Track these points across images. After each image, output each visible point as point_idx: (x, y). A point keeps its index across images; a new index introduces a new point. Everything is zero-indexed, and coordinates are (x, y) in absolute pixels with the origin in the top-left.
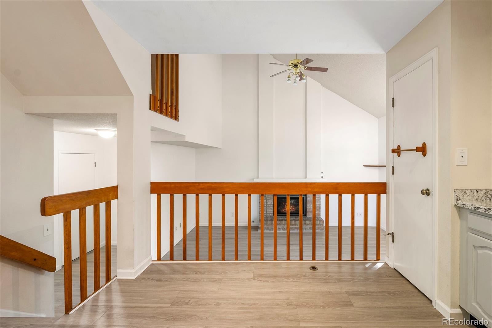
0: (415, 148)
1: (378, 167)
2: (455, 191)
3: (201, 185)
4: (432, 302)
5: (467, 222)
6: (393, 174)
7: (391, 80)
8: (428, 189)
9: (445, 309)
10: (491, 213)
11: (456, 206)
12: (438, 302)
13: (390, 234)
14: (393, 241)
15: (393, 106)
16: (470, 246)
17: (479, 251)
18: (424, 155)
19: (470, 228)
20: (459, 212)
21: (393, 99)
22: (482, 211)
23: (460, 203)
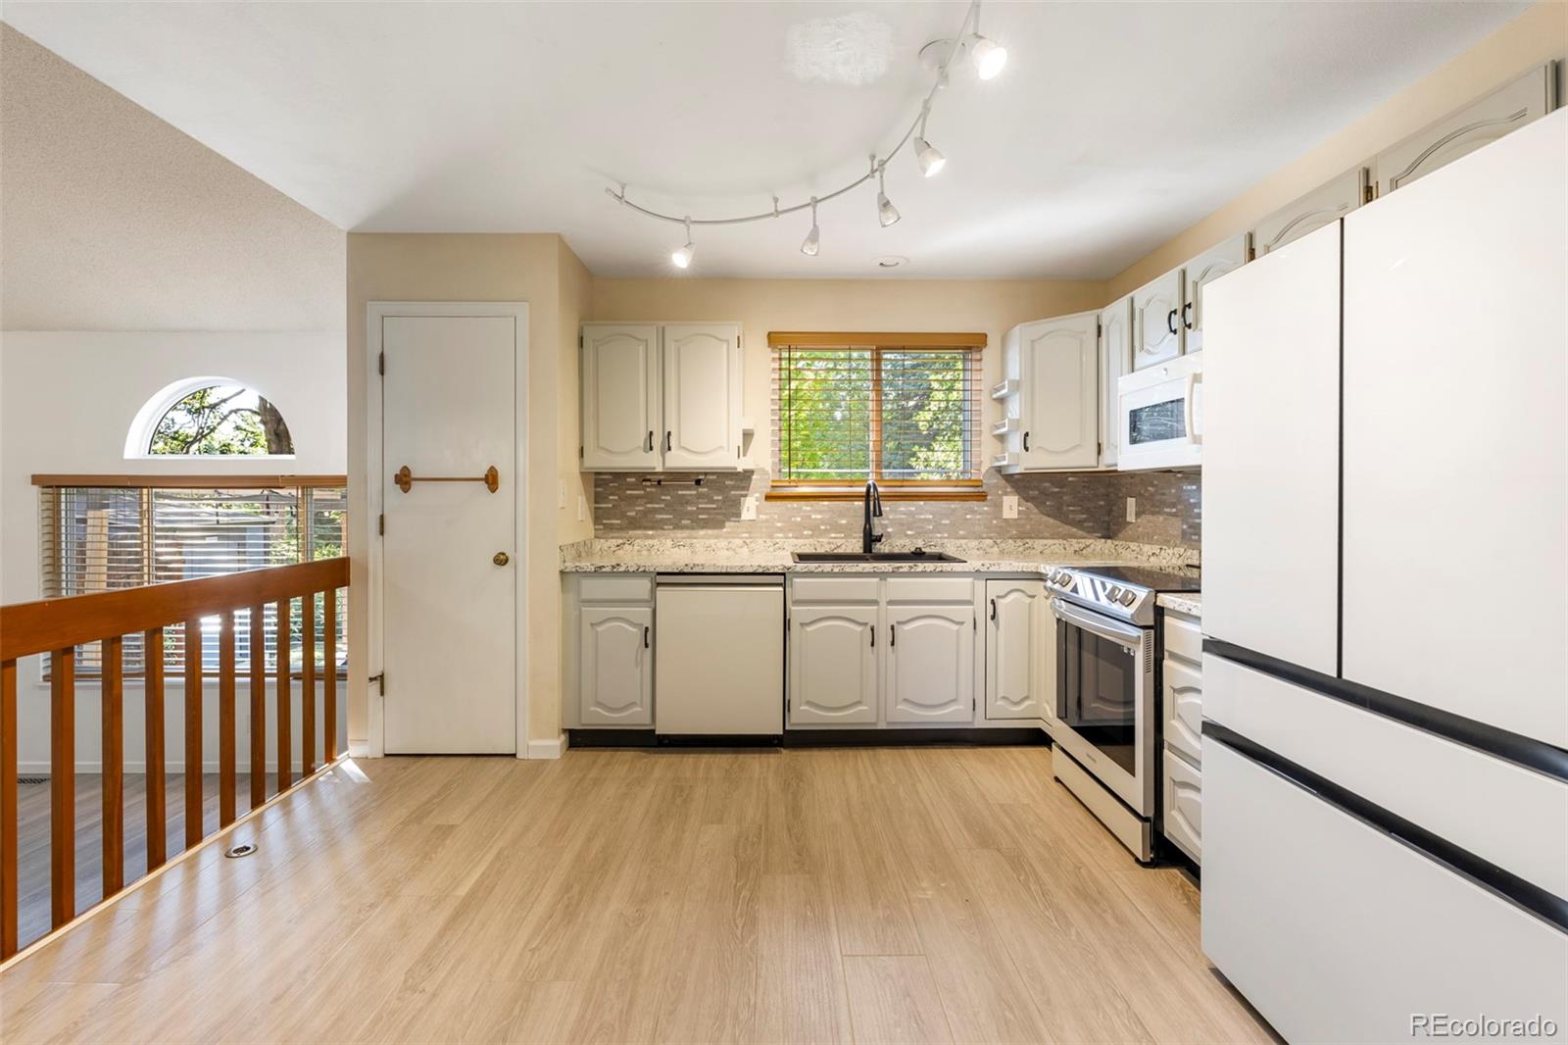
0: (481, 476)
2: (561, 550)
4: (514, 755)
5: (579, 593)
6: (382, 533)
7: (374, 309)
8: (503, 554)
9: (552, 746)
10: (622, 569)
11: (562, 573)
12: (532, 743)
13: (371, 679)
14: (382, 693)
15: (382, 373)
16: (586, 627)
17: (600, 629)
18: (493, 490)
19: (584, 601)
20: (562, 580)
21: (382, 357)
22: (608, 569)
23: (570, 566)
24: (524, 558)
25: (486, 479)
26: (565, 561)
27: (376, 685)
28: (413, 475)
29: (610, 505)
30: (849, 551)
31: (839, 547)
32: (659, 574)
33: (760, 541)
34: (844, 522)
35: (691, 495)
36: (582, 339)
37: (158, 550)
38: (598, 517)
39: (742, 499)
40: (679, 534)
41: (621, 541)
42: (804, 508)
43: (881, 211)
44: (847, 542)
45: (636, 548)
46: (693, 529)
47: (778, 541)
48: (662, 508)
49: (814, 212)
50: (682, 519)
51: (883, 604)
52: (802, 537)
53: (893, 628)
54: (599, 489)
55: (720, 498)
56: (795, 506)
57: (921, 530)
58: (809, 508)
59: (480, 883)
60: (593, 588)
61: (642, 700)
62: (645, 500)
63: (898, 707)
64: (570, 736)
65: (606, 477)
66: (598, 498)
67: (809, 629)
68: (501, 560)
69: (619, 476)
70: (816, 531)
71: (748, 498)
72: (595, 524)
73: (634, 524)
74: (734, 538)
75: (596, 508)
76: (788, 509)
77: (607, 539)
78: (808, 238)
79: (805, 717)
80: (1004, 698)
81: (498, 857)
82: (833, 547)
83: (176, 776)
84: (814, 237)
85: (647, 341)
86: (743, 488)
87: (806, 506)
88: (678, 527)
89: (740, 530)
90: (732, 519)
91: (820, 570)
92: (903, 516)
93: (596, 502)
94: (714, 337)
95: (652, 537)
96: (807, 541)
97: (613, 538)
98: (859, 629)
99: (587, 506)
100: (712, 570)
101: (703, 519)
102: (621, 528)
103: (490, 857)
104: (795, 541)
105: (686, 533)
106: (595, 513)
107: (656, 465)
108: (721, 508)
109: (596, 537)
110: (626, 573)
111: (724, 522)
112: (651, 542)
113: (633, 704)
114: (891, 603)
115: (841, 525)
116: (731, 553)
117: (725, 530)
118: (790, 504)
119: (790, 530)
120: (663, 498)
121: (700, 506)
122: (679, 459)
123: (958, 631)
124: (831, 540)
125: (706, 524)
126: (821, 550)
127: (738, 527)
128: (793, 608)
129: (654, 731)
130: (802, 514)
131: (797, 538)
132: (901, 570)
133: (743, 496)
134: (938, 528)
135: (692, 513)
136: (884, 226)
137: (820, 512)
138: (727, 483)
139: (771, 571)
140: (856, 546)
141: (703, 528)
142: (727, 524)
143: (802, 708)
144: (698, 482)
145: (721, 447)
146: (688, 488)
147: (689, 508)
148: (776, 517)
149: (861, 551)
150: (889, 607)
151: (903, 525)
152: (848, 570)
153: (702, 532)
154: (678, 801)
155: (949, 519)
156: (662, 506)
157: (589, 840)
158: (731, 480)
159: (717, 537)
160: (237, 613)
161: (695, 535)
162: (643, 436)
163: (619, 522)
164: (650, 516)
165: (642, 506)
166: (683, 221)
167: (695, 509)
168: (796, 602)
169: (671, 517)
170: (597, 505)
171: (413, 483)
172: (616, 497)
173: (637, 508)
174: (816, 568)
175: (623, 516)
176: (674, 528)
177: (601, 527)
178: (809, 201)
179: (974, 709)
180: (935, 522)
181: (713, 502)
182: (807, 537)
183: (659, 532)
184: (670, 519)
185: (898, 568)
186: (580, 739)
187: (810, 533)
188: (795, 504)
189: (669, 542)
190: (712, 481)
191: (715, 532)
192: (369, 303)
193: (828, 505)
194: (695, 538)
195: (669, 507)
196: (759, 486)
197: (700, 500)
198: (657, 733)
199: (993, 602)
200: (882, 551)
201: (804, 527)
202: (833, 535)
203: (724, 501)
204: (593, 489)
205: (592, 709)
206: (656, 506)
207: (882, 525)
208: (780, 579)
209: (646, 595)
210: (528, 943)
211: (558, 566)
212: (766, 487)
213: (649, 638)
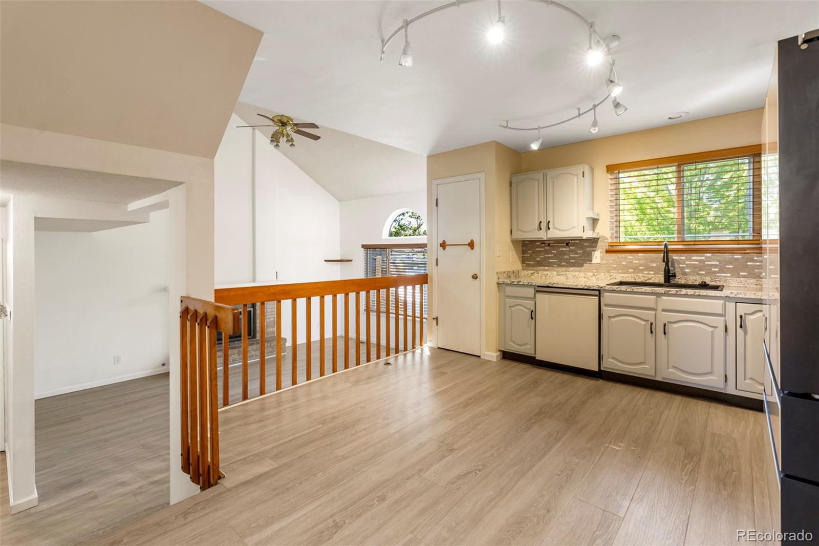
0: (468, 243)
1: (339, 263)
2: (497, 273)
3: (272, 288)
4: (479, 357)
5: (505, 292)
6: (437, 265)
7: (435, 182)
8: (476, 275)
9: (492, 355)
10: (521, 283)
11: (498, 283)
12: (486, 353)
13: (434, 319)
14: (437, 324)
15: (437, 206)
16: (507, 307)
17: (513, 309)
18: (472, 249)
19: (507, 296)
20: (498, 287)
21: (437, 200)
22: (516, 283)
23: (501, 281)
24: (483, 276)
25: (469, 245)
26: (499, 279)
27: (435, 321)
28: (447, 243)
29: (529, 255)
30: (657, 281)
31: (650, 279)
32: (538, 286)
33: (602, 274)
34: (655, 265)
35: (566, 250)
36: (511, 182)
37: (391, 270)
38: (524, 261)
39: (593, 252)
40: (560, 269)
41: (533, 272)
42: (629, 257)
43: (615, 109)
44: (656, 276)
45: (540, 275)
46: (567, 267)
47: (612, 274)
48: (552, 257)
49: (595, 112)
50: (561, 262)
51: (659, 310)
52: (628, 273)
53: (665, 325)
54: (524, 248)
55: (581, 252)
56: (623, 256)
57: (709, 271)
58: (632, 257)
59: (445, 390)
60: (510, 290)
61: (530, 342)
62: (545, 253)
63: (669, 370)
64: (503, 353)
65: (527, 242)
66: (524, 252)
67: (613, 320)
68: (475, 277)
69: (533, 242)
70: (636, 269)
71: (596, 252)
72: (522, 264)
73: (538, 264)
74: (588, 272)
75: (523, 256)
76: (619, 257)
77: (527, 270)
78: (592, 125)
79: (610, 364)
80: (751, 379)
81: (454, 385)
82: (646, 279)
83: (393, 349)
84: (595, 124)
85: (538, 180)
86: (593, 247)
87: (630, 257)
88: (560, 266)
89: (592, 268)
90: (588, 262)
91: (619, 289)
92: (697, 263)
93: (523, 254)
94: (571, 174)
95: (548, 270)
96: (630, 275)
97: (530, 270)
98: (644, 323)
99: (518, 256)
100: (562, 286)
101: (572, 262)
102: (533, 266)
103: (452, 384)
104: (623, 275)
105: (564, 269)
106: (522, 258)
107: (543, 237)
108: (581, 257)
109: (523, 269)
110: (523, 285)
111: (583, 264)
112: (546, 272)
113: (526, 344)
114: (664, 310)
115: (652, 267)
116: (586, 279)
117: (583, 268)
118: (620, 255)
119: (621, 269)
120: (553, 252)
121: (571, 256)
122: (554, 234)
123: (712, 331)
124: (645, 275)
125: (573, 265)
126: (638, 280)
127: (591, 267)
128: (604, 308)
129: (535, 357)
130: (627, 260)
131: (624, 273)
132: (670, 293)
133: (593, 251)
134: (723, 270)
135: (567, 259)
136: (618, 116)
137: (639, 259)
138: (585, 244)
139: (592, 288)
140: (660, 279)
141: (572, 266)
142: (585, 265)
143: (609, 360)
144: (567, 244)
145: (574, 227)
146: (564, 247)
147: (566, 257)
148: (611, 261)
149: (663, 282)
150: (663, 313)
151: (697, 268)
152: (636, 290)
153: (571, 269)
154: (532, 386)
155: (732, 264)
156: (552, 255)
157: (488, 388)
158: (587, 243)
159: (580, 272)
160: (391, 289)
161: (569, 270)
162: (538, 223)
163: (532, 263)
164: (547, 260)
165: (543, 255)
166: (536, 129)
167: (568, 257)
168: (606, 305)
169: (556, 261)
170: (524, 255)
171: (447, 246)
172: (531, 252)
173: (541, 257)
174: (617, 288)
175: (534, 260)
176: (558, 266)
177: (525, 265)
178: (592, 107)
179: (726, 381)
180: (721, 266)
181: (577, 253)
182: (630, 273)
183: (551, 268)
184: (556, 262)
185: (668, 291)
186: (507, 356)
187: (633, 270)
188: (623, 255)
189: (555, 273)
190: (577, 243)
191: (579, 268)
192: (433, 181)
193: (642, 256)
194: (569, 271)
195: (556, 256)
196: (602, 246)
197: (571, 253)
198: (536, 358)
199: (741, 317)
200: (679, 283)
201: (629, 267)
202: (646, 272)
203: (583, 253)
204: (521, 248)
205: (510, 343)
206: (550, 256)
207: (680, 267)
208: (597, 293)
209: (532, 296)
210: (448, 408)
211: (496, 281)
212: (606, 246)
213: (533, 315)
